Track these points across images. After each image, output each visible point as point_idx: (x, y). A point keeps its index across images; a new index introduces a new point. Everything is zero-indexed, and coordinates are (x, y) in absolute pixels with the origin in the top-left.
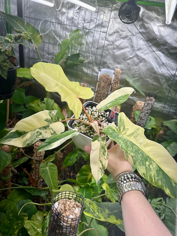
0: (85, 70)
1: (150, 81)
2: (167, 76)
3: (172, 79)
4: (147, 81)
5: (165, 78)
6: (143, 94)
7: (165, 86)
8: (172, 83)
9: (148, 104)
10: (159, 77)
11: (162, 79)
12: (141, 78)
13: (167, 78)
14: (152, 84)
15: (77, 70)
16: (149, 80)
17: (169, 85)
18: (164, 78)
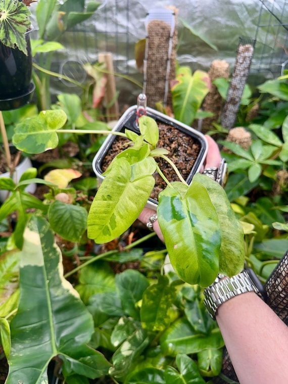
0: (100, 26)
1: (222, 20)
2: (249, 5)
3: (258, 9)
4: (218, 22)
5: (247, 9)
6: (215, 48)
7: (248, 24)
8: (260, 15)
9: (244, 58)
10: (237, 8)
11: (242, 13)
12: (206, 18)
13: (249, 7)
14: (227, 26)
15: (84, 31)
16: (219, 19)
17: (253, 22)
18: (244, 9)
